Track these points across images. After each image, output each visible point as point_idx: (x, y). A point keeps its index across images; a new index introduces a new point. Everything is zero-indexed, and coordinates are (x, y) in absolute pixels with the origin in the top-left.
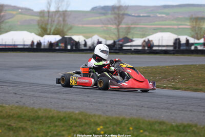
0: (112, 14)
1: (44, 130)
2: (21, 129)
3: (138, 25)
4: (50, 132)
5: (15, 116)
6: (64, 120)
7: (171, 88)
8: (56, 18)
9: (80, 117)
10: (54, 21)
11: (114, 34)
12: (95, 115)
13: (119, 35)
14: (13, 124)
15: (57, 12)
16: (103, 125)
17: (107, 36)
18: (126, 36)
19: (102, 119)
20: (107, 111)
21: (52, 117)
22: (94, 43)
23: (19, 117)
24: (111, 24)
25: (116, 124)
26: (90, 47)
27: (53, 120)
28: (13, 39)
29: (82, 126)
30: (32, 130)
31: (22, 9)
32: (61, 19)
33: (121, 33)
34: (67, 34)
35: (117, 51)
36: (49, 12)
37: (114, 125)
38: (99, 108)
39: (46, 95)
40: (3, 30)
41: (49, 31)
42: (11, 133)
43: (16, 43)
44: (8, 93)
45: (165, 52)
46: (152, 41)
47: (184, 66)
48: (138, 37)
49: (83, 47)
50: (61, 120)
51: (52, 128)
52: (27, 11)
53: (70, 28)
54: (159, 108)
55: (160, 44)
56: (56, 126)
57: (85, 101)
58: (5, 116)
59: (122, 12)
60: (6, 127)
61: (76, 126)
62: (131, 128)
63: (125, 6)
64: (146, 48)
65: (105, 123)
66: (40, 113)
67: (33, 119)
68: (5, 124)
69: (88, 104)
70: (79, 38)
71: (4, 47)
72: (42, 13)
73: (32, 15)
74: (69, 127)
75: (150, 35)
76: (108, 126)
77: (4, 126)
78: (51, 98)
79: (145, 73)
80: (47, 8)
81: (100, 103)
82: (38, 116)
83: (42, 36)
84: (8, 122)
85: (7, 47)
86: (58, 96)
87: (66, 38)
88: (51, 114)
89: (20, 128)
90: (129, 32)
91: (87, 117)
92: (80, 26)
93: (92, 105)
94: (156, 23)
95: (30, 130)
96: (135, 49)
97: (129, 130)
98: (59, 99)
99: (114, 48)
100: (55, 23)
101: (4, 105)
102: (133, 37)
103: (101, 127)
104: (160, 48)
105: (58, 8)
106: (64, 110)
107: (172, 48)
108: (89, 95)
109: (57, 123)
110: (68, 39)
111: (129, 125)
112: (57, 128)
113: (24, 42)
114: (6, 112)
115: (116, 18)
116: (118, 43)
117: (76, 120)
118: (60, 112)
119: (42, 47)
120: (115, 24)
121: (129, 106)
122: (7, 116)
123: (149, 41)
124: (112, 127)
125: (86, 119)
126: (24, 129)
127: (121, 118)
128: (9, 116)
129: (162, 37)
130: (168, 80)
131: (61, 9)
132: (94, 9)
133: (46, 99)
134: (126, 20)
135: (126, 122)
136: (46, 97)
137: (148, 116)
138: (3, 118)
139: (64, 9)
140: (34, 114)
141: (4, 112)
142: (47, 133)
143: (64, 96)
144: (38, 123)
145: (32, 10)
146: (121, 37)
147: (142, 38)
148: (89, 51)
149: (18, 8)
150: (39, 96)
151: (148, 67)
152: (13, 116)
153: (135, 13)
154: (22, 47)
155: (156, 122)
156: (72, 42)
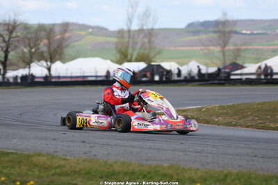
0: (214, 32)
3: (250, 45)
5: (81, 172)
6: (148, 176)
8: (139, 40)
9: (170, 171)
10: (136, 44)
11: (218, 58)
12: (190, 169)
13: (224, 59)
14: (79, 183)
15: (141, 31)
17: (209, 62)
18: (234, 61)
19: (199, 173)
20: (208, 163)
21: (133, 173)
22: (191, 71)
23: (88, 173)
24: (214, 45)
25: (219, 180)
26: (185, 77)
27: (133, 177)
28: (81, 69)
31: (93, 28)
32: (146, 40)
33: (227, 58)
34: (154, 60)
35: (222, 82)
36: (129, 31)
37: (216, 181)
38: (196, 159)
39: (126, 143)
40: (67, 57)
41: (129, 57)
43: (86, 74)
44: (73, 141)
48: (251, 63)
49: (175, 78)
50: (144, 176)
52: (100, 31)
53: (159, 53)
57: (177, 150)
58: (69, 172)
59: (228, 29)
63: (233, 21)
64: (263, 77)
65: (203, 180)
66: (116, 168)
67: (106, 176)
68: (69, 183)
69: (181, 154)
70: (171, 66)
71: (69, 80)
72: (120, 33)
73: (108, 36)
75: (267, 59)
76: (208, 183)
78: (132, 147)
80: (127, 25)
81: (197, 152)
82: (114, 171)
83: (121, 64)
84: (73, 180)
85: (73, 80)
86: (141, 143)
87: (153, 65)
88: (130, 169)
90: (239, 56)
91: (179, 171)
92: (172, 48)
93: (187, 155)
94: (276, 42)
96: (246, 79)
98: (142, 148)
99: (219, 78)
100: (139, 46)
101: (68, 157)
102: (244, 63)
103: (199, 184)
105: (143, 26)
106: (149, 163)
108: (183, 142)
110: (155, 67)
111: (237, 181)
113: (96, 72)
114: (71, 167)
115: (220, 37)
116: (223, 70)
117: (165, 175)
118: (143, 166)
120: (220, 44)
121: (237, 155)
122: (71, 172)
125: (178, 174)
127: (225, 172)
128: (75, 172)
131: (145, 28)
132: (190, 25)
133: (124, 148)
134: (234, 39)
135: (233, 177)
136: (125, 146)
137: (262, 169)
138: (67, 175)
139: (150, 26)
140: (108, 169)
141: (68, 167)
143: (149, 144)
145: (106, 29)
146: (228, 63)
147: (257, 63)
148: (184, 83)
149: (87, 27)
150: (116, 145)
151: (264, 103)
152: (79, 171)
153: (247, 30)
154: (93, 79)
155: (273, 176)
156: (161, 70)
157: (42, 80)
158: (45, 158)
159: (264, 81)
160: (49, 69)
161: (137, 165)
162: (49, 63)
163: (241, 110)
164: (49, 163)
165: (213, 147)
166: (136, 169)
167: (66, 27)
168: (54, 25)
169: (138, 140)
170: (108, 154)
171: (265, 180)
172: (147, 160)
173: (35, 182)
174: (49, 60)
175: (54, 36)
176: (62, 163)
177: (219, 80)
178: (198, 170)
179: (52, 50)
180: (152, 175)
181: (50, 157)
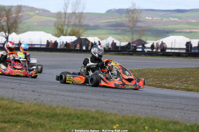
0: (126, 17)
1: (62, 127)
2: (39, 126)
4: (68, 129)
5: (33, 113)
6: (81, 117)
7: (184, 89)
8: (72, 20)
9: (97, 115)
11: (128, 36)
12: (111, 114)
13: (133, 37)
14: (31, 121)
15: (74, 14)
16: (119, 124)
17: (122, 38)
18: (138, 39)
19: (118, 117)
20: (123, 110)
21: (70, 115)
23: (38, 113)
25: (131, 123)
27: (70, 118)
28: (30, 39)
29: (99, 124)
30: (50, 127)
31: (39, 10)
32: (77, 21)
34: (82, 35)
35: (131, 53)
36: (65, 13)
37: (129, 124)
38: (115, 107)
39: (64, 93)
40: (20, 30)
41: (65, 32)
42: (30, 129)
43: (33, 43)
44: (26, 90)
45: (178, 55)
46: (165, 44)
47: (197, 68)
48: (151, 40)
50: (78, 118)
51: (69, 125)
52: (45, 12)
54: (172, 109)
55: (173, 47)
56: (73, 123)
57: (101, 100)
58: (24, 112)
60: (25, 123)
61: (93, 124)
62: (146, 128)
63: (139, 9)
65: (120, 122)
66: (58, 111)
67: (51, 116)
68: (24, 120)
69: (103, 103)
70: (94, 39)
72: (59, 15)
74: (86, 125)
76: (124, 124)
77: (23, 122)
78: (68, 96)
79: (159, 74)
81: (115, 102)
82: (56, 113)
83: (58, 37)
84: (27, 118)
86: (74, 94)
87: (82, 39)
88: (68, 112)
89: (38, 124)
90: (143, 35)
91: (103, 115)
93: (108, 104)
95: (48, 127)
96: (148, 51)
97: (144, 129)
98: (76, 97)
101: (23, 102)
102: (147, 40)
103: (117, 125)
104: (173, 51)
105: (75, 10)
106: (81, 108)
107: (184, 51)
108: (104, 94)
109: (74, 121)
111: (144, 124)
112: (74, 125)
113: (41, 42)
115: (130, 21)
117: (93, 118)
118: (77, 110)
119: (58, 47)
121: (144, 105)
122: (26, 112)
124: (128, 126)
126: (42, 125)
127: (136, 117)
128: (28, 113)
129: (175, 40)
130: (181, 82)
131: (77, 12)
132: (109, 12)
133: (63, 97)
135: (142, 121)
136: (64, 95)
137: (162, 116)
138: (22, 114)
139: (80, 11)
140: (52, 111)
141: (23, 108)
142: (65, 130)
143: (80, 95)
144: (56, 120)
145: (49, 12)
146: (135, 39)
147: (156, 40)
149: (36, 9)
150: (57, 95)
151: (161, 69)
152: (31, 113)
153: (149, 17)
154: (39, 46)
155: (170, 122)
156: (87, 42)
157: (2, 46)
158: (7, 102)
159: (161, 53)
160: (7, 38)
161: (73, 109)
162: (7, 34)
163: (144, 73)
164: (9, 105)
165: (126, 99)
166: (73, 112)
167: (19, 8)
168: (11, 7)
169: (72, 92)
170: (51, 101)
171: (165, 124)
174: (7, 32)
175: (11, 15)
176: (19, 105)
177: (129, 51)
178: (116, 115)
179: (10, 25)
180: (83, 117)
181: (10, 101)
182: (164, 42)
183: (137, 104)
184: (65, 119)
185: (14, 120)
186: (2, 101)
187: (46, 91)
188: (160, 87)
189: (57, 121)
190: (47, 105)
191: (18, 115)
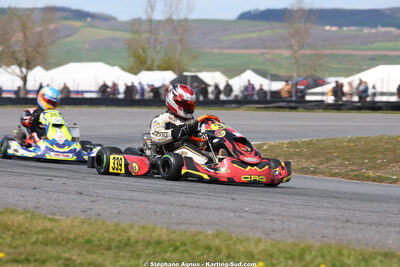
3: (337, 48)
5: (80, 240)
9: (217, 242)
12: (248, 239)
13: (298, 70)
14: (74, 257)
15: (170, 21)
16: (263, 261)
18: (309, 74)
19: (262, 246)
20: (274, 231)
21: (158, 243)
23: (89, 241)
24: (278, 48)
25: (292, 258)
26: (236, 96)
27: (157, 250)
28: (74, 80)
31: (93, 16)
32: (176, 38)
34: (187, 68)
35: (293, 105)
36: (150, 21)
37: (287, 259)
38: (256, 224)
39: (144, 196)
41: (149, 62)
43: (81, 89)
44: (64, 192)
48: (337, 76)
50: (176, 249)
53: (194, 57)
55: (385, 90)
57: (226, 210)
58: (59, 239)
60: (61, 262)
63: (311, 10)
64: (356, 99)
65: (267, 257)
67: (118, 247)
68: (60, 258)
69: (232, 215)
72: (135, 25)
73: (115, 30)
75: (363, 70)
76: (274, 261)
77: (56, 261)
78: (156, 202)
79: (354, 151)
80: (147, 12)
81: (257, 213)
82: (129, 240)
83: (136, 74)
84: (65, 252)
86: (169, 198)
87: (186, 77)
89: (90, 264)
90: (320, 65)
91: (231, 242)
92: (215, 51)
93: (240, 216)
94: (377, 45)
98: (172, 205)
101: (56, 217)
102: (329, 76)
103: (262, 264)
104: (384, 99)
105: (172, 14)
106: (183, 228)
108: (234, 196)
110: (189, 80)
111: (320, 260)
117: (209, 248)
118: (174, 232)
121: (319, 219)
122: (63, 240)
123: (361, 82)
124: (283, 264)
127: (302, 245)
128: (68, 240)
129: (389, 75)
131: (175, 17)
132: (245, 16)
133: (144, 204)
135: (313, 253)
136: (145, 201)
137: (359, 242)
138: (56, 242)
139: (182, 17)
140: (119, 235)
141: (56, 231)
143: (182, 198)
144: (128, 255)
145: (114, 19)
148: (234, 105)
149: (85, 15)
150: (130, 199)
151: (359, 139)
152: (75, 239)
153: (331, 25)
154: (93, 96)
155: (376, 254)
156: (195, 85)
157: (13, 96)
158: (21, 217)
159: (359, 104)
160: (24, 79)
162: (24, 70)
163: (323, 149)
164: (27, 225)
166: (164, 237)
167: (50, 13)
168: (32, 10)
169: (165, 193)
170: (119, 213)
171: (365, 259)
172: (179, 224)
173: (6, 254)
174: (24, 64)
175: (32, 28)
176: (48, 225)
177: (289, 102)
178: (260, 240)
179: (29, 49)
180: (188, 247)
181: (28, 215)
182: (364, 79)
183: (305, 217)
184: (147, 252)
185: (37, 257)
186: (12, 216)
187: (107, 192)
188: (357, 178)
189: (131, 256)
190: (109, 223)
191: (46, 245)
